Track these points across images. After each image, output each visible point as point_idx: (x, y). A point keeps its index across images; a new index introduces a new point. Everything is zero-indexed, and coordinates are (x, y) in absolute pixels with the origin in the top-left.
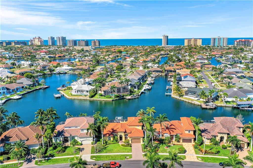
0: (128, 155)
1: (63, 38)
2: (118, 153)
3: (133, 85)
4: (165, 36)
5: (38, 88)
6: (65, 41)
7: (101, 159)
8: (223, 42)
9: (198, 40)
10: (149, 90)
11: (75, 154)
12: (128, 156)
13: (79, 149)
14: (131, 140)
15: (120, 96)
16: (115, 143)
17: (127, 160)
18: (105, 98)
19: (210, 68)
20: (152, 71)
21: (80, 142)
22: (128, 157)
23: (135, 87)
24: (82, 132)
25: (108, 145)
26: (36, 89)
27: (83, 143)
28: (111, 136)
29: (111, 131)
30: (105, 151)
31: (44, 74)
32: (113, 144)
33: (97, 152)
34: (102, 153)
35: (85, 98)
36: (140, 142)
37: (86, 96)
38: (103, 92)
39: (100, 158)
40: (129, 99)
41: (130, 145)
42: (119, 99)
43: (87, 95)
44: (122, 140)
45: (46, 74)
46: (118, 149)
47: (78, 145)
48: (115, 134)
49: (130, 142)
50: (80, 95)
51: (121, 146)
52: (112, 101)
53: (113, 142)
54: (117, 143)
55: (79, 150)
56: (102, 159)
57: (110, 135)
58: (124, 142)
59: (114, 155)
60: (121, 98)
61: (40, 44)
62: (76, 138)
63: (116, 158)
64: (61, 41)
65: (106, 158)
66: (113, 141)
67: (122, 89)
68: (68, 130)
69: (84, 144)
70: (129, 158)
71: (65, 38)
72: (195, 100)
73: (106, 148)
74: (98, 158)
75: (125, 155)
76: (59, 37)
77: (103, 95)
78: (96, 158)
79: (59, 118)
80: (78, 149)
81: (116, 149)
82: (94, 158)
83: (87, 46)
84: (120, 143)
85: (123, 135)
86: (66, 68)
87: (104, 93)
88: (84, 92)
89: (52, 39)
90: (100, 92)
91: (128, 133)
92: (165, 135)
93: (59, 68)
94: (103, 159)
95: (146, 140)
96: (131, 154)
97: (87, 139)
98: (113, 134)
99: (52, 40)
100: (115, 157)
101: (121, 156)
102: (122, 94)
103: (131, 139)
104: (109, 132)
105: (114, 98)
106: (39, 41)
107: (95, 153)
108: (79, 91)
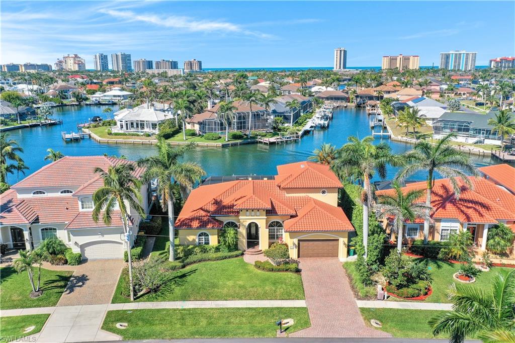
0: (288, 313)
1: (124, 56)
2: (241, 299)
3: (282, 113)
4: (341, 51)
5: (28, 125)
6: (128, 62)
7: (154, 327)
8: (467, 62)
9: (411, 58)
10: (323, 128)
11: (39, 300)
12: (290, 317)
13: (65, 279)
14: (297, 243)
15: (245, 137)
16: (225, 258)
17: (284, 335)
18: (202, 141)
19: (464, 94)
20: (324, 98)
21: (76, 251)
22: (291, 322)
23: (287, 119)
24: (84, 210)
25: (194, 266)
26: (22, 125)
27: (89, 253)
28: (210, 226)
29: (212, 208)
30: (177, 290)
31: (61, 106)
32: (217, 259)
33: (142, 293)
34: (164, 300)
35: (146, 140)
36: (335, 254)
37: (149, 136)
38: (197, 127)
39: (152, 324)
40: (272, 144)
41: (293, 266)
42: (241, 144)
43: (153, 134)
44: (258, 244)
45: (66, 105)
46: (241, 283)
47: (66, 262)
48: (226, 220)
49: (293, 254)
50: (133, 135)
51: (252, 268)
52: (224, 146)
53: (219, 254)
54: (237, 256)
55: (62, 283)
56: (158, 328)
57: (203, 224)
58: (267, 254)
59: (222, 310)
60: (249, 140)
61: (77, 69)
62: (62, 235)
63: (229, 323)
64: (121, 63)
65: (178, 326)
66: (217, 249)
67: (252, 118)
68: (30, 200)
69: (95, 260)
70: (295, 327)
71: (130, 57)
72: (470, 145)
73: (184, 276)
74: (140, 323)
75: (275, 312)
76: (117, 55)
77: (197, 133)
78: (129, 321)
79: (24, 170)
80: (58, 278)
81: (230, 283)
82: (118, 325)
83: (175, 68)
84: (250, 258)
85: (262, 222)
86: (116, 94)
87: (200, 128)
88: (145, 127)
89: (102, 59)
90: (189, 127)
91: (283, 215)
92: (441, 226)
93: (100, 94)
94: (163, 327)
95: (365, 244)
96: (301, 304)
97: (107, 237)
98: (218, 221)
99: (102, 61)
100: (225, 321)
101: (253, 316)
102: (250, 132)
103: (296, 241)
104: (203, 213)
105: (229, 141)
106: (75, 63)
107: (132, 299)
108: (132, 124)
